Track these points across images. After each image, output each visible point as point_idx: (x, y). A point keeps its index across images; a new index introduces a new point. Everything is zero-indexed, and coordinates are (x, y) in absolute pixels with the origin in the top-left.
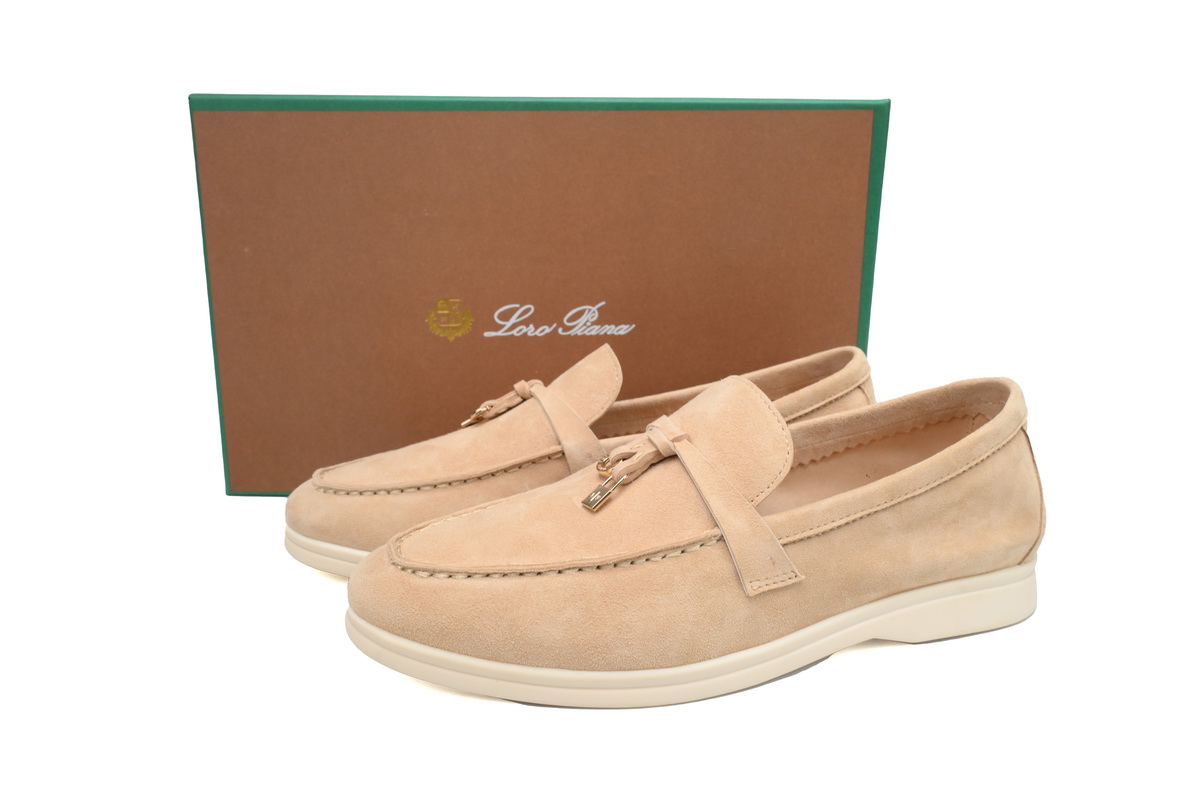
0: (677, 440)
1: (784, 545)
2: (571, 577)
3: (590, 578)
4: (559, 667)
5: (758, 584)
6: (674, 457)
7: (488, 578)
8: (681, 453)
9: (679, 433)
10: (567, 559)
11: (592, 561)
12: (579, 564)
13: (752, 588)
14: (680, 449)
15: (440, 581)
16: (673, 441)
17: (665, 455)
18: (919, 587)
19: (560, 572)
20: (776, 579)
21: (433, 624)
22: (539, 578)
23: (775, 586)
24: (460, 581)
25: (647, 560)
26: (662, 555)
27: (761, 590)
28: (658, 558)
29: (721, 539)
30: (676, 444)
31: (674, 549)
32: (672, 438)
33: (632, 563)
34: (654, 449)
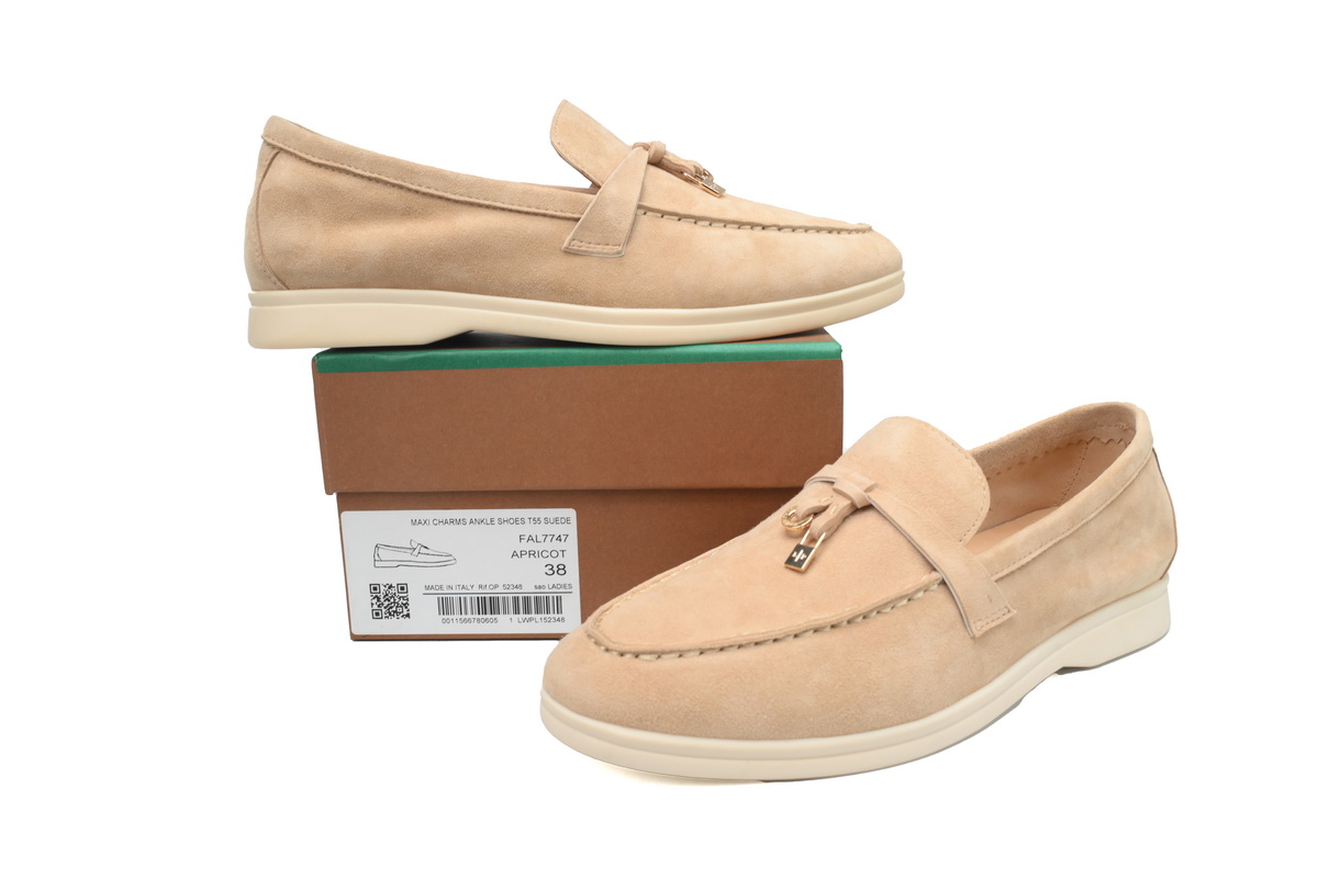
0: (869, 490)
1: (996, 581)
2: (810, 641)
3: (828, 638)
4: (812, 736)
5: (979, 623)
6: (869, 507)
7: (722, 653)
8: (878, 502)
9: (871, 483)
10: (800, 622)
11: (827, 620)
12: (816, 624)
13: (978, 628)
14: (876, 498)
15: (669, 662)
16: (866, 491)
17: (859, 507)
18: (1095, 611)
19: (796, 636)
20: (995, 616)
21: (676, 709)
22: (777, 645)
23: (994, 624)
24: (693, 660)
25: (878, 612)
26: (892, 605)
27: (985, 629)
28: (888, 610)
29: (943, 583)
30: (870, 494)
31: (902, 598)
32: (865, 488)
33: (864, 618)
34: (848, 502)
